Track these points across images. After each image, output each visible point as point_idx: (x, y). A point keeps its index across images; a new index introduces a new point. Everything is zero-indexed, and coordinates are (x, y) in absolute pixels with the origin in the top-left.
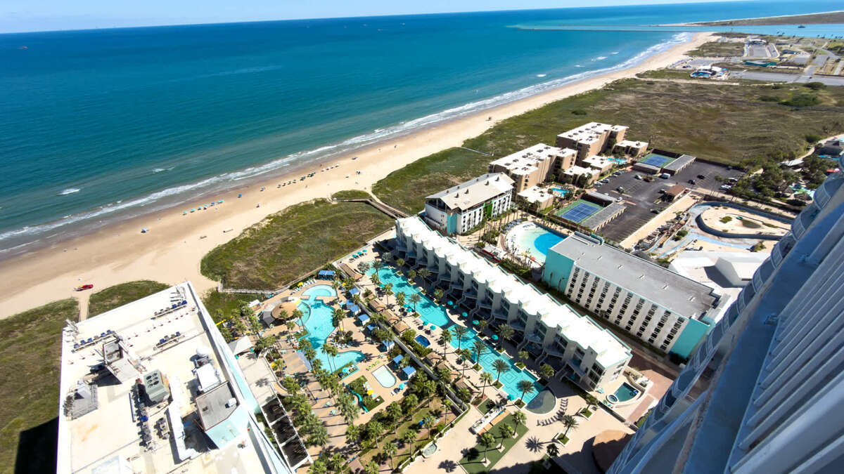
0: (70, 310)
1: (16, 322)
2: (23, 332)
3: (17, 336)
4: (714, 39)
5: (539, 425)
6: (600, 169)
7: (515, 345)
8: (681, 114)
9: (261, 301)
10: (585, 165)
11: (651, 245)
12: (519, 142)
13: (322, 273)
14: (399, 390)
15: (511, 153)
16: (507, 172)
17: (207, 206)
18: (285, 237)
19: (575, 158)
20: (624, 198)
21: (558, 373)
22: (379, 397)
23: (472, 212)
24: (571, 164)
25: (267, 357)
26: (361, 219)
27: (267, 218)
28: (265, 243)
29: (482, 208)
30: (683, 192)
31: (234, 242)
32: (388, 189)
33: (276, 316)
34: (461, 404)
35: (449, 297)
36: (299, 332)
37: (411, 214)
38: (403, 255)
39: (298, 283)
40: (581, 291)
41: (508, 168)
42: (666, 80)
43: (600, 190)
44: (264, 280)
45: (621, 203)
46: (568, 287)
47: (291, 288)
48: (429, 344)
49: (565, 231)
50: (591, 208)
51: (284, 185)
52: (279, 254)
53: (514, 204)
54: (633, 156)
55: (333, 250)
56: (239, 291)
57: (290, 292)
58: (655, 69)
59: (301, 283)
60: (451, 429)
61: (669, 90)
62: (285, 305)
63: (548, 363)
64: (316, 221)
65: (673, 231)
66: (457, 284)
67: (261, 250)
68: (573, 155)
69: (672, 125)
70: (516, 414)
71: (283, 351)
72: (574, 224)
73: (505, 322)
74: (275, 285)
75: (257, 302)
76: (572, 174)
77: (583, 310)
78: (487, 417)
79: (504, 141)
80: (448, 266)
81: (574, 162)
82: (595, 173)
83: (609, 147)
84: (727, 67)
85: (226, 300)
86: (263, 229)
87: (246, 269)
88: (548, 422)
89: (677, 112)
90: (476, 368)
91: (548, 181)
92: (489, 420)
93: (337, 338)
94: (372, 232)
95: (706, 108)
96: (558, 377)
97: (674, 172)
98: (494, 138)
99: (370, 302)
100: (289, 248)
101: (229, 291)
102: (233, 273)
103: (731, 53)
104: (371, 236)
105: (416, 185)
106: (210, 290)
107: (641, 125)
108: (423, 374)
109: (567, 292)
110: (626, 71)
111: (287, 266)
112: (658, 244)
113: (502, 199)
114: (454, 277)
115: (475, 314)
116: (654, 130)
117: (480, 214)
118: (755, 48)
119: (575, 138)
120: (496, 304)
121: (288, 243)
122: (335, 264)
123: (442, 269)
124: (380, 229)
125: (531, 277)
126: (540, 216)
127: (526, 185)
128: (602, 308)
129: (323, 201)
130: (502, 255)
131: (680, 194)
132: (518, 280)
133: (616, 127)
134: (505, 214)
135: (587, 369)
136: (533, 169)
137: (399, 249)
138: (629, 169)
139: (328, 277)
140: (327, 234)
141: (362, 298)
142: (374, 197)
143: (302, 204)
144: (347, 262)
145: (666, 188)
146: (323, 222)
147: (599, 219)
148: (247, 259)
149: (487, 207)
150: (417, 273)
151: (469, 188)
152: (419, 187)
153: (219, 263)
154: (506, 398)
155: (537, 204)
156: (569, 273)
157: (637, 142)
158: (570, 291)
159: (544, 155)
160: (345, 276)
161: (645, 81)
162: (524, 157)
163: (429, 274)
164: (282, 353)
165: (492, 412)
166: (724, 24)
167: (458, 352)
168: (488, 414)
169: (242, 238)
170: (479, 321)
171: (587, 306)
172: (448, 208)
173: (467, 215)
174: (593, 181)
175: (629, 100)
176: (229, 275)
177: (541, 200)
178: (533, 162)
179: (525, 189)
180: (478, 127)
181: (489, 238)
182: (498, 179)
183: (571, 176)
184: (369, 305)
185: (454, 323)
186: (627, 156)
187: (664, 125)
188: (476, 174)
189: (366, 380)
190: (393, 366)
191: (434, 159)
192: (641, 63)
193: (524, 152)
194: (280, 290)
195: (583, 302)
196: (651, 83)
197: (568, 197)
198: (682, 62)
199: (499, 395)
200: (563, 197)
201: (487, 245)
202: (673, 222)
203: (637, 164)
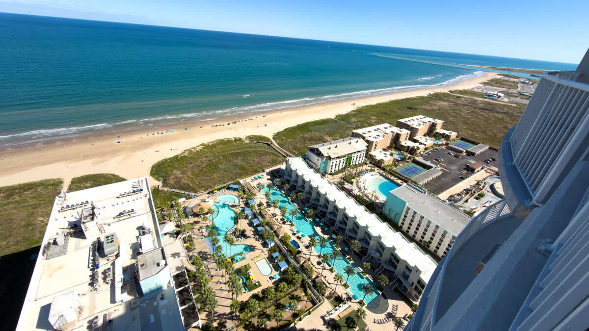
0: (56, 186)
1: (17, 189)
2: (20, 197)
3: (15, 198)
4: (499, 77)
5: (375, 322)
6: (425, 145)
7: (361, 258)
8: (478, 118)
9: (187, 199)
10: (415, 141)
11: (460, 200)
12: (372, 120)
13: (231, 186)
14: (273, 278)
15: (366, 127)
16: (364, 138)
17: (164, 132)
18: (211, 159)
19: (409, 136)
20: (441, 166)
21: (391, 283)
22: (258, 282)
23: (338, 160)
24: (406, 139)
25: (183, 239)
26: (262, 155)
27: (201, 145)
28: (197, 161)
29: (345, 158)
30: (481, 167)
31: (176, 157)
32: (283, 138)
33: (196, 210)
34: (319, 296)
35: (316, 216)
36: (209, 225)
37: (297, 156)
38: (288, 182)
39: (214, 190)
40: (410, 224)
41: (364, 135)
42: (468, 97)
43: (426, 158)
44: (191, 185)
45: (439, 169)
46: (401, 221)
47: (208, 193)
48: (299, 247)
49: (399, 181)
50: (418, 169)
51: (216, 126)
52: (205, 169)
53: (366, 159)
54: (447, 140)
55: (242, 172)
56: (173, 190)
57: (207, 195)
58: (461, 90)
59: (216, 191)
60: (308, 316)
61: (470, 103)
62: (203, 204)
63: (384, 274)
64: (233, 152)
65: (475, 192)
66: (323, 207)
67: (193, 165)
68: (408, 134)
69: (473, 124)
70: (358, 311)
71: (196, 237)
72: (406, 178)
73: (355, 239)
74: (198, 189)
75: (184, 199)
76: (406, 145)
77: (411, 239)
78: (336, 310)
79: (362, 119)
80: (318, 193)
81: (408, 138)
82: (422, 147)
83: (431, 132)
84: (508, 95)
85: (163, 194)
86: (197, 151)
87: (181, 176)
88: (382, 321)
89: (476, 117)
90: (331, 270)
91: (389, 148)
92: (338, 313)
93: (234, 233)
94: (269, 164)
95: (495, 117)
96: (391, 286)
97: (475, 154)
98: (355, 116)
99: (261, 211)
100: (212, 166)
101: (166, 189)
102: (172, 177)
103: (510, 87)
104: (268, 167)
105: (302, 138)
106: (153, 187)
107: (452, 122)
108: (292, 269)
109: (400, 224)
110: (443, 88)
111: (209, 178)
112: (464, 199)
113: (359, 154)
114: (322, 202)
115: (334, 231)
116: (460, 125)
117: (343, 163)
118: (525, 86)
119: (409, 123)
120: (350, 225)
121: (212, 163)
122: (241, 181)
123: (314, 196)
124: (274, 162)
125: (375, 210)
126: (384, 169)
127: (375, 148)
128: (425, 239)
129: (240, 140)
130: (356, 192)
131: (479, 169)
132: (366, 210)
133: (436, 120)
134: (360, 165)
135: (413, 283)
136: (381, 138)
137: (286, 177)
138: (444, 147)
139: (236, 190)
140: (239, 161)
141: (256, 208)
142: (274, 142)
143: (226, 140)
144: (248, 181)
145: (469, 163)
146: (237, 153)
147: (425, 178)
148: (183, 169)
149: (349, 158)
150: (297, 195)
151: (338, 144)
152: (304, 139)
153: (163, 169)
154: (351, 297)
155: (381, 161)
156: (402, 210)
157: (450, 132)
158: (403, 224)
159: (388, 131)
160: (247, 190)
161: (455, 96)
162: (375, 130)
163: (305, 197)
164: (194, 238)
165: (340, 307)
166: (505, 70)
167: (319, 256)
168: (337, 308)
169: (182, 155)
170: (336, 236)
171: (414, 236)
172: (323, 155)
173: (334, 161)
174: (420, 152)
175: (444, 106)
176: (169, 179)
177: (385, 159)
178: (381, 134)
179: (374, 150)
180: (345, 108)
181: (348, 179)
182: (357, 142)
183: (406, 147)
184: (260, 212)
185: (319, 235)
186: (442, 139)
187: (468, 124)
188: (343, 137)
189: (250, 268)
190: (271, 259)
191: (316, 123)
192: (453, 84)
193: (376, 127)
194: (201, 194)
195: (411, 232)
196: (459, 97)
197: (403, 160)
198: (478, 88)
199: (346, 293)
200: (399, 159)
201: (346, 183)
202: (475, 187)
203: (450, 145)
